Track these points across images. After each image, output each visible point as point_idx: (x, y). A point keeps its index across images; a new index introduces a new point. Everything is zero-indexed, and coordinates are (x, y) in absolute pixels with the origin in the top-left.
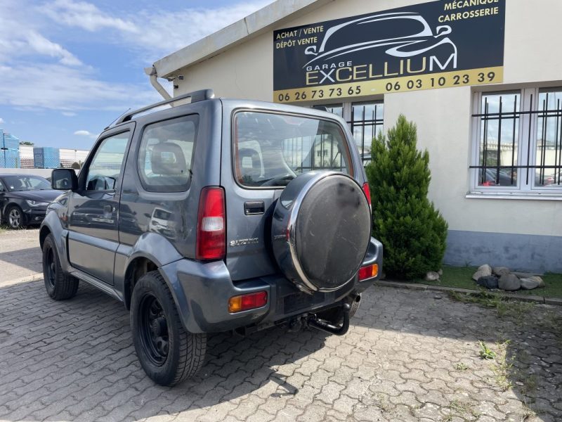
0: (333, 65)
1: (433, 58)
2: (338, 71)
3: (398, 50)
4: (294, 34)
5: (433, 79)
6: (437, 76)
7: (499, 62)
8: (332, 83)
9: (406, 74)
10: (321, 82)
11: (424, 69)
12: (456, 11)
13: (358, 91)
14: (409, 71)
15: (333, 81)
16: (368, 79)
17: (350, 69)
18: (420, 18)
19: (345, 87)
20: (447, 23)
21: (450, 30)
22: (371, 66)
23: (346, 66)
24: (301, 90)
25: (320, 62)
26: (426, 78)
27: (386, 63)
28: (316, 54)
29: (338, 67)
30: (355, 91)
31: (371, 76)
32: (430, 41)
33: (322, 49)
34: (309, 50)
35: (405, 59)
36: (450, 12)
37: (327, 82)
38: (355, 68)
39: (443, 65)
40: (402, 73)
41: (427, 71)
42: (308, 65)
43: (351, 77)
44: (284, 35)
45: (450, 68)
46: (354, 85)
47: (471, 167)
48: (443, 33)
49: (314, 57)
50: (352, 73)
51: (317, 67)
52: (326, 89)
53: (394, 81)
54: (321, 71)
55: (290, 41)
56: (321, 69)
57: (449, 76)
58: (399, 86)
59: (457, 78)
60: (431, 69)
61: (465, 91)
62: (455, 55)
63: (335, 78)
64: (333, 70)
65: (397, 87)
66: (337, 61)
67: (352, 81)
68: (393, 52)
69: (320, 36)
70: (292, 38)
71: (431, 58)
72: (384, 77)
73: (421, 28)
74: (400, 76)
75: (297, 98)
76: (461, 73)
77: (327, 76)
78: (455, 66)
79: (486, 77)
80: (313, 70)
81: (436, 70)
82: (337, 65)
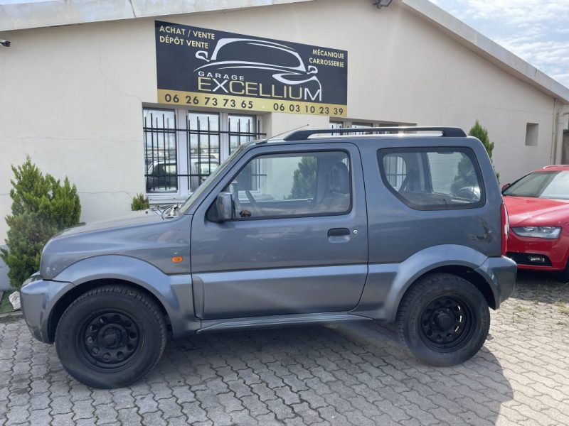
0: (226, 76)
1: (306, 90)
2: (231, 83)
3: (282, 76)
4: (181, 32)
5: (307, 107)
6: (310, 104)
7: (345, 101)
8: (224, 93)
9: (288, 99)
10: (214, 90)
11: (301, 97)
12: (320, 57)
13: (250, 106)
14: (290, 96)
15: (227, 92)
16: (259, 96)
17: (243, 84)
18: (296, 54)
19: (239, 100)
20: (315, 65)
21: (316, 72)
22: (261, 85)
23: (238, 80)
24: (193, 95)
25: (214, 70)
26: (302, 104)
27: (273, 86)
28: (208, 61)
29: (230, 80)
30: (248, 105)
31: (261, 94)
32: (304, 76)
33: (214, 57)
34: (200, 54)
35: (288, 86)
36: (316, 57)
37: (220, 92)
38: (247, 83)
39: (313, 97)
40: (285, 97)
41: (303, 100)
42: (200, 70)
43: (243, 91)
44: (169, 30)
45: (317, 101)
46: (247, 100)
48: (313, 72)
50: (244, 88)
51: (209, 74)
52: (220, 98)
53: (280, 102)
54: (214, 80)
55: (177, 39)
56: (214, 77)
57: (317, 106)
58: (284, 107)
59: (321, 109)
60: (306, 98)
62: (320, 91)
63: (228, 89)
64: (226, 81)
65: (282, 108)
66: (230, 72)
67: (244, 95)
68: (278, 77)
69: (212, 45)
70: (180, 36)
72: (271, 98)
73: (298, 64)
74: (283, 99)
75: (188, 102)
76: (324, 105)
77: (220, 85)
78: (320, 100)
79: (338, 111)
80: (205, 76)
81: (309, 100)
82: (230, 77)
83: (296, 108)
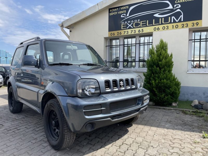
0: (132, 21)
3: (159, 14)
4: (117, 9)
5: (173, 26)
6: (175, 24)
7: (200, 18)
8: (132, 28)
9: (162, 24)
10: (127, 28)
11: (169, 21)
13: (142, 31)
14: (163, 22)
15: (132, 27)
16: (147, 26)
17: (139, 23)
18: (168, 2)
19: (137, 30)
20: (179, 3)
21: (180, 6)
22: (148, 21)
23: (137, 21)
24: (119, 31)
25: (127, 20)
26: (170, 26)
27: (154, 20)
28: (126, 17)
29: (134, 22)
31: (147, 25)
32: (172, 10)
33: (128, 15)
34: (123, 16)
35: (162, 18)
37: (130, 28)
38: (141, 22)
39: (177, 20)
40: (160, 23)
41: (171, 23)
42: (122, 22)
43: (139, 26)
44: (113, 10)
45: (180, 21)
46: (141, 29)
47: (189, 61)
48: (177, 7)
49: (125, 18)
50: (140, 24)
51: (126, 22)
52: (129, 30)
53: (157, 27)
54: (128, 24)
55: (115, 12)
57: (180, 24)
58: (159, 29)
59: (183, 25)
60: (172, 22)
61: (187, 30)
62: (182, 16)
63: (133, 26)
64: (132, 23)
65: (158, 29)
66: (134, 19)
67: (140, 27)
68: (156, 15)
69: (127, 10)
70: (116, 11)
71: (172, 17)
72: (153, 25)
73: (168, 5)
74: (159, 25)
75: (118, 35)
76: (185, 23)
77: (130, 25)
78: (182, 20)
79: (195, 24)
80: (124, 23)
81: (175, 22)
82: (134, 21)
83: (166, 28)
